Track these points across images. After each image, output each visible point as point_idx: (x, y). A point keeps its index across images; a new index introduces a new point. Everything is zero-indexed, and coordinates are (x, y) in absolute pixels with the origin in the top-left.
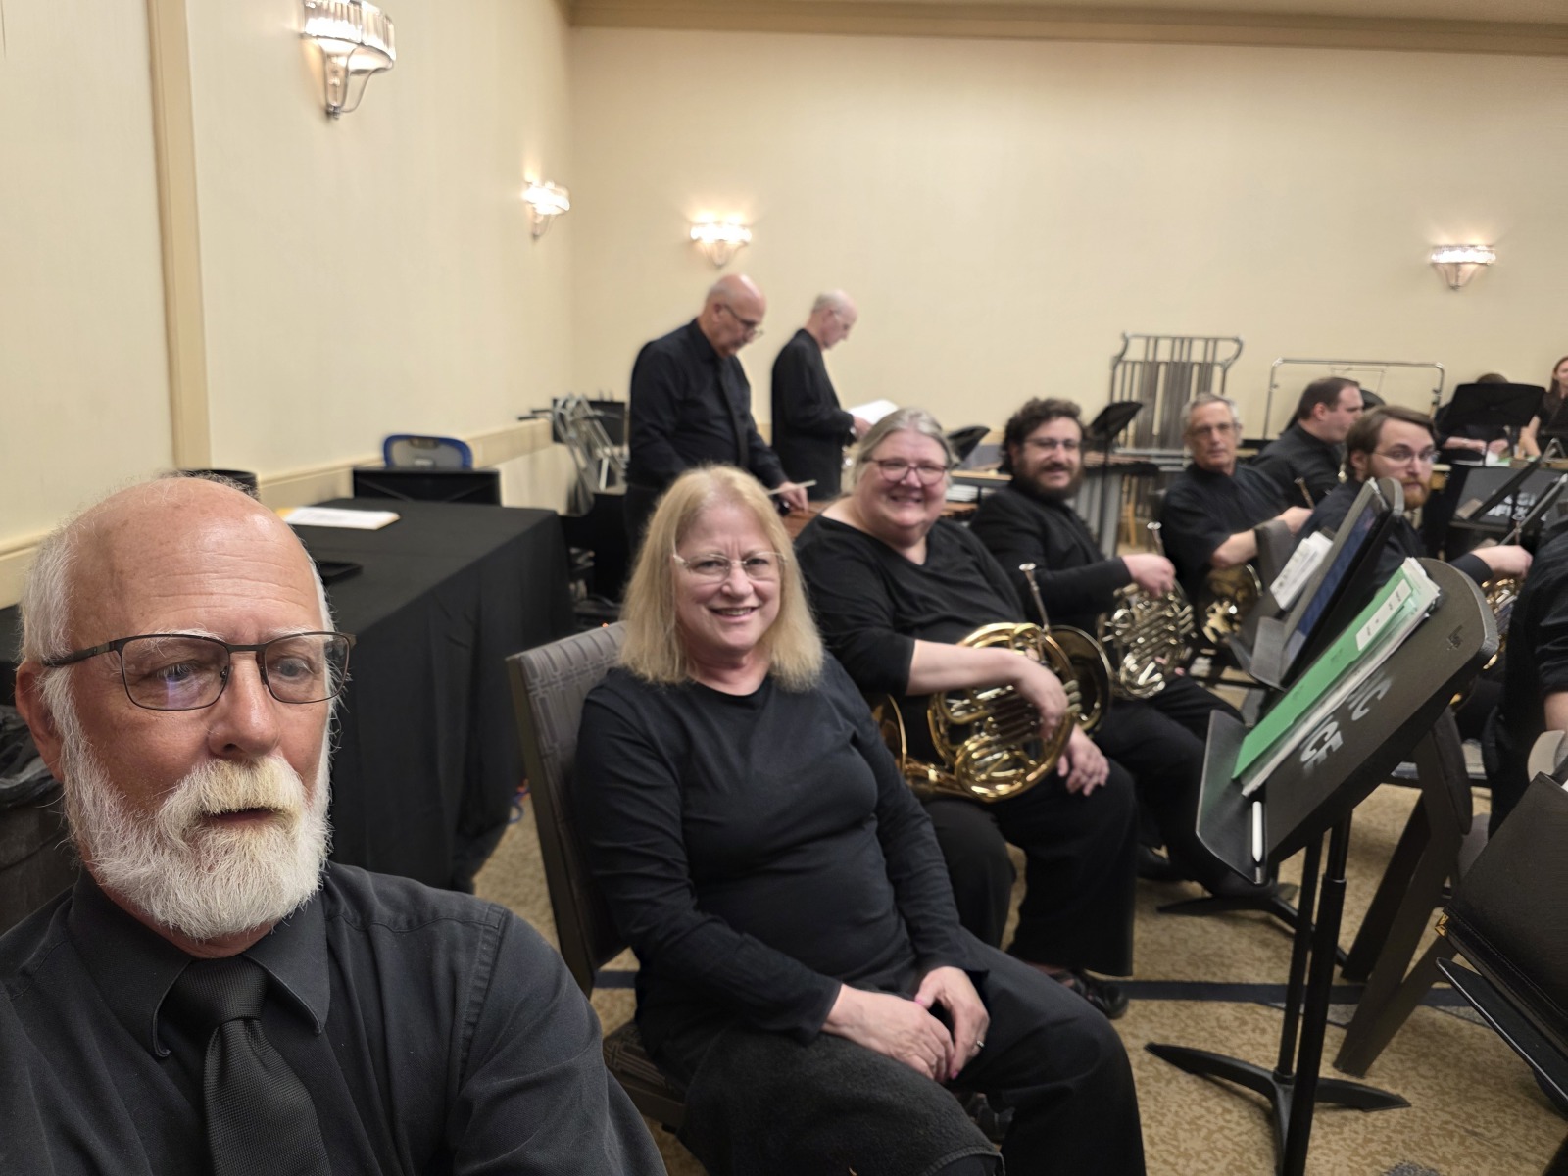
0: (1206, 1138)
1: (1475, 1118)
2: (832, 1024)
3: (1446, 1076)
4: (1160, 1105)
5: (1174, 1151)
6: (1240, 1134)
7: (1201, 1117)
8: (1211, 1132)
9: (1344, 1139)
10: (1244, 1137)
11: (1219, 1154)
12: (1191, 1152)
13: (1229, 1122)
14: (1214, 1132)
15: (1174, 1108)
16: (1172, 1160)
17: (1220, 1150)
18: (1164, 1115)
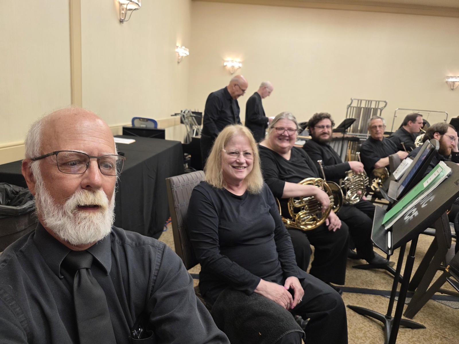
0: (364, 333)
1: (445, 333)
2: (257, 290)
3: (437, 320)
4: (350, 323)
5: (354, 336)
6: (374, 333)
7: (363, 327)
8: (365, 332)
9: (405, 336)
10: (375, 334)
11: (368, 338)
12: (359, 337)
13: (371, 329)
14: (367, 332)
15: (355, 324)
16: (353, 339)
17: (368, 337)
18: (352, 326)
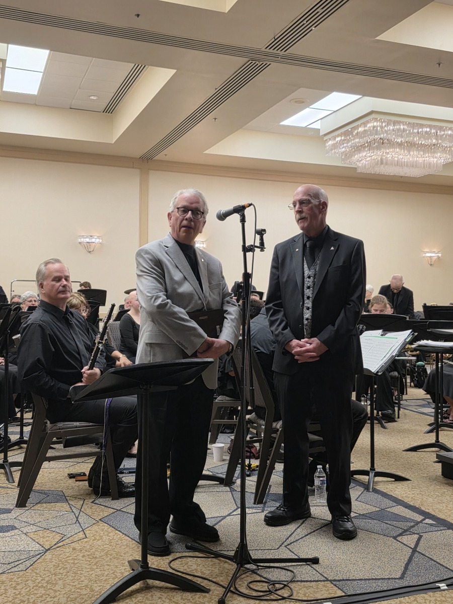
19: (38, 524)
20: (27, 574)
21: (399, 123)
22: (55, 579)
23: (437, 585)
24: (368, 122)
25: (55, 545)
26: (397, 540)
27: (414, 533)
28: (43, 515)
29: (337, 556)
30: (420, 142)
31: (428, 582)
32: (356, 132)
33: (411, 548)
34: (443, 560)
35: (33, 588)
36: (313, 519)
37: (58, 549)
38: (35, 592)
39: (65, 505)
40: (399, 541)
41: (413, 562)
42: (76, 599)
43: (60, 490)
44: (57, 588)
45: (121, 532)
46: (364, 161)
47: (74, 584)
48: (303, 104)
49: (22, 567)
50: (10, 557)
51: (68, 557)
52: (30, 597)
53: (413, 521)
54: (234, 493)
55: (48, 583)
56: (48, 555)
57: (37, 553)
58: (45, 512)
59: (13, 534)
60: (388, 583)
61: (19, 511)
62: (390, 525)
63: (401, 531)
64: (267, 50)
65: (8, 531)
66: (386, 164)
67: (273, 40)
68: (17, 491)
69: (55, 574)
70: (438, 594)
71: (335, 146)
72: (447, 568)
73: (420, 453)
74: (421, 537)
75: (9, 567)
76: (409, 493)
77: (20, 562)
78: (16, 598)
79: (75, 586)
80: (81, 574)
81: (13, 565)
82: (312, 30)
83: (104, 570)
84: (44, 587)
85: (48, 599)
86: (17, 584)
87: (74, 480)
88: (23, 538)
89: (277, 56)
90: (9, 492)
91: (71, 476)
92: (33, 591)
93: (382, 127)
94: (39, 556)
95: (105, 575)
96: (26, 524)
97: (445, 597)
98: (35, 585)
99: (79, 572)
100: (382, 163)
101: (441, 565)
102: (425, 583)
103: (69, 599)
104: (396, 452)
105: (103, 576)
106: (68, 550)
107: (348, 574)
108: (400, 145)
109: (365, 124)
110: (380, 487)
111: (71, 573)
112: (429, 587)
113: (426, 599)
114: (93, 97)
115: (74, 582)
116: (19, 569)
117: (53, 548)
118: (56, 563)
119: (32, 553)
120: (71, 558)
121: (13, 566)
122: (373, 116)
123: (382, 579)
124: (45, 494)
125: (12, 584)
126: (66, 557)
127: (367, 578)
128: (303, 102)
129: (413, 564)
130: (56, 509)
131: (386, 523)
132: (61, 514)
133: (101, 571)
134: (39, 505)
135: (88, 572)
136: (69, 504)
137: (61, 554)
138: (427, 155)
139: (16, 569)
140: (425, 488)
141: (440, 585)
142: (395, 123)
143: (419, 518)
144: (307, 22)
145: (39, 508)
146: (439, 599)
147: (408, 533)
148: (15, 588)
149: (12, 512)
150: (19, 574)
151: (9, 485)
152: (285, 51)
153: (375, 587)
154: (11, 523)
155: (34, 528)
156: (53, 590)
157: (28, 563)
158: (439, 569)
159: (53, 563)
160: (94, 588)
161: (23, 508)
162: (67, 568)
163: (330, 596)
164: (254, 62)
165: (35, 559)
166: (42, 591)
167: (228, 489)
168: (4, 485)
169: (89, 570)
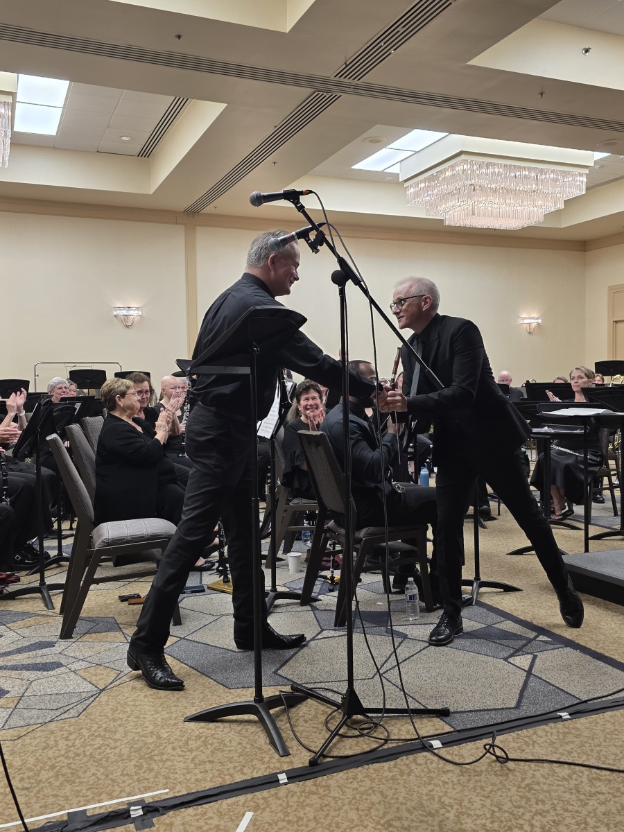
19: (89, 659)
20: (80, 721)
21: (493, 165)
22: (114, 726)
23: (558, 714)
24: (456, 164)
25: (111, 684)
26: (509, 662)
27: (528, 653)
28: (93, 648)
29: (441, 684)
30: (517, 189)
31: (548, 711)
32: (442, 176)
33: (525, 671)
34: (562, 684)
35: (88, 738)
36: (411, 641)
37: (115, 688)
38: (92, 742)
39: (118, 634)
40: (511, 663)
41: (529, 688)
42: (140, 749)
43: (111, 616)
44: (117, 736)
45: (188, 665)
46: (452, 212)
47: (138, 731)
48: (378, 143)
49: (73, 713)
50: (57, 700)
51: (128, 698)
52: (86, 750)
53: (524, 638)
54: (316, 612)
55: (106, 732)
56: (104, 697)
57: (90, 695)
58: (96, 643)
59: (59, 672)
60: (502, 714)
61: (63, 644)
62: (499, 644)
63: (512, 651)
64: (337, 78)
65: (53, 669)
66: (478, 215)
67: (345, 66)
68: (60, 619)
69: (114, 720)
70: (560, 725)
71: (417, 194)
72: (567, 693)
73: (526, 556)
74: (535, 658)
75: (58, 713)
76: (518, 605)
77: (71, 706)
78: (70, 751)
79: (139, 733)
80: (144, 718)
81: (62, 710)
82: (390, 53)
83: (171, 713)
84: (102, 737)
85: (108, 751)
86: (69, 734)
87: (126, 603)
88: (72, 678)
89: (348, 86)
90: (50, 621)
91: (123, 599)
92: (89, 742)
93: (473, 171)
94: (92, 699)
95: (173, 718)
96: (74, 660)
97: (568, 728)
98: (90, 734)
99: (142, 716)
100: (473, 214)
101: (560, 689)
102: (544, 712)
103: (133, 750)
104: (499, 557)
105: (171, 719)
106: (126, 690)
107: (455, 705)
108: (495, 191)
109: (453, 167)
110: (486, 600)
111: (132, 718)
112: (549, 717)
113: (547, 732)
114: (124, 138)
115: (137, 729)
116: (71, 716)
117: (108, 687)
118: (114, 706)
119: (84, 695)
120: (130, 699)
121: (63, 712)
122: (463, 157)
123: (495, 709)
124: (94, 621)
125: (63, 735)
126: (125, 698)
127: (477, 709)
128: (380, 141)
129: (529, 691)
130: (108, 640)
131: (495, 643)
132: (115, 646)
133: (167, 713)
134: (88, 635)
135: (152, 715)
136: (123, 633)
137: (118, 695)
138: (526, 203)
139: (66, 715)
140: (536, 599)
141: (562, 714)
142: (488, 165)
143: (532, 635)
144: (384, 44)
145: (88, 640)
146: (561, 731)
147: (520, 653)
148: (67, 739)
149: (56, 645)
150: (70, 722)
151: (49, 613)
152: (359, 80)
153: (488, 720)
154: (56, 660)
155: (84, 664)
156: (112, 739)
157: (80, 708)
158: (559, 696)
159: (110, 707)
160: (161, 735)
161: (69, 640)
162: (127, 712)
163: (437, 732)
164: (321, 93)
165: (88, 702)
166: (99, 741)
167: (308, 608)
168: (43, 613)
169: (153, 713)
